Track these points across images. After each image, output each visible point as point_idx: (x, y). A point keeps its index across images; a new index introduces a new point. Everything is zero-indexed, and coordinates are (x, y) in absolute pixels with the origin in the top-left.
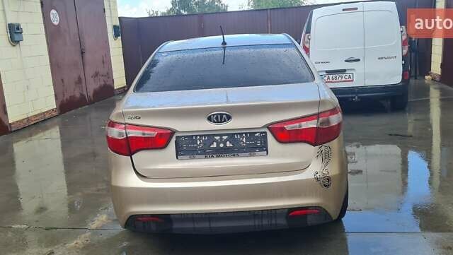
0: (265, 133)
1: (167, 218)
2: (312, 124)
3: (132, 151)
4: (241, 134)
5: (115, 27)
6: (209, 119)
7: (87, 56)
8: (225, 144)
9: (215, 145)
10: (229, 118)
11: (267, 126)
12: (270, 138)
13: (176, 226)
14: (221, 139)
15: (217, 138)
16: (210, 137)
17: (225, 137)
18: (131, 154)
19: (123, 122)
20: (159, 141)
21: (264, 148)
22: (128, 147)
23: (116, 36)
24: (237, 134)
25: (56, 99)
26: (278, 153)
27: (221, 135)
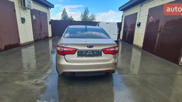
0: (101, 51)
1: (74, 73)
2: (113, 49)
3: (65, 54)
4: (95, 51)
5: (50, 22)
6: (87, 47)
7: (42, 28)
8: (91, 54)
9: (88, 54)
10: (93, 47)
11: (102, 50)
12: (102, 53)
13: (76, 75)
14: (90, 52)
15: (89, 52)
16: (87, 51)
17: (91, 52)
18: (64, 55)
19: (62, 46)
20: (73, 52)
21: (101, 55)
22: (64, 53)
23: (50, 24)
24: (94, 51)
25: (34, 38)
26: (104, 56)
27: (90, 51)
